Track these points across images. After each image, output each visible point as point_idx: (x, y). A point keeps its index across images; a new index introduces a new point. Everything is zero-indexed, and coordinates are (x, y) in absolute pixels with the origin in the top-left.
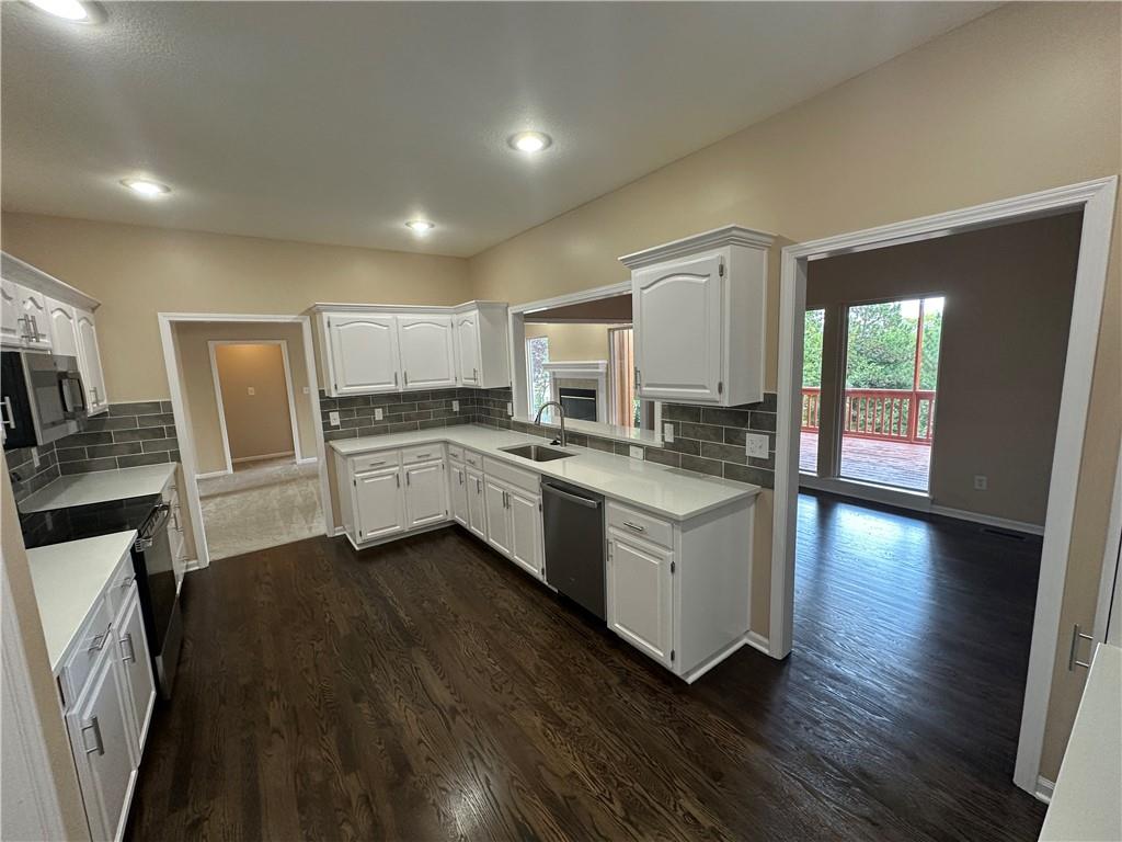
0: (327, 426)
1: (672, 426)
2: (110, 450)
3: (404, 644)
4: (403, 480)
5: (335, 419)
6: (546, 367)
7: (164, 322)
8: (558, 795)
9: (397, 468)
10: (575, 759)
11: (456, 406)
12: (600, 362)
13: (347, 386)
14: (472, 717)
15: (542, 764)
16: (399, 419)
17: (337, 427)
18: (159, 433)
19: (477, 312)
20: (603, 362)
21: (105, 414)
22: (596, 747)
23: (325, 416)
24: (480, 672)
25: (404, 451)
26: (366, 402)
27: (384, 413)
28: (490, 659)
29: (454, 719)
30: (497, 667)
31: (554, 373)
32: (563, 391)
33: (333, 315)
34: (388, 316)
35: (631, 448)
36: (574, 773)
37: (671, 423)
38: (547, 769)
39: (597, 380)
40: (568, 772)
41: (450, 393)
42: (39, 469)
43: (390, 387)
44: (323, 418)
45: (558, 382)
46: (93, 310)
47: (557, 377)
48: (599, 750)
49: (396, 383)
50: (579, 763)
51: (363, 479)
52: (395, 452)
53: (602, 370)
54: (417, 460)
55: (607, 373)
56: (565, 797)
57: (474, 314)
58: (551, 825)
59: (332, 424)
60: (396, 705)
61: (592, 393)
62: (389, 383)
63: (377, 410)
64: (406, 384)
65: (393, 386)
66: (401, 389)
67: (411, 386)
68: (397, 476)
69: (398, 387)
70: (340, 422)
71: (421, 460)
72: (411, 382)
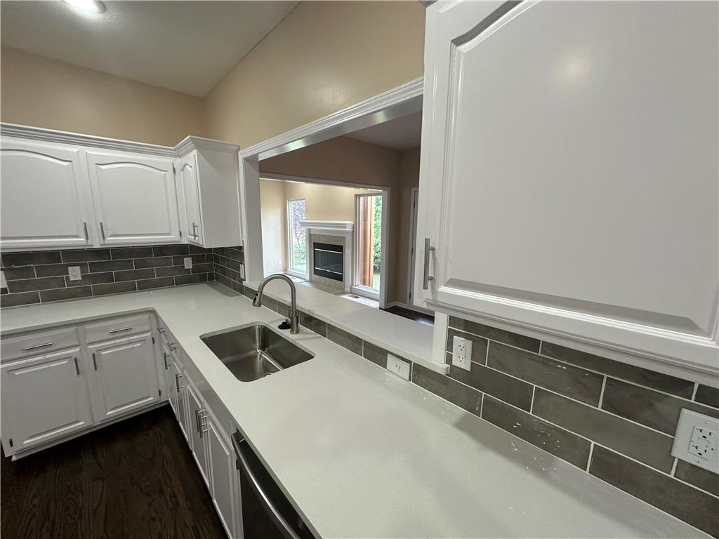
1: (469, 343)
4: (87, 364)
6: (303, 224)
9: (76, 350)
11: (188, 263)
12: (347, 222)
13: (4, 238)
17: (3, 291)
19: (195, 152)
20: (350, 222)
25: (88, 327)
26: (55, 259)
27: (68, 278)
31: (309, 229)
32: (317, 245)
34: (73, 149)
35: (389, 356)
37: (467, 337)
39: (344, 238)
41: (181, 250)
43: (79, 241)
45: (313, 238)
47: (312, 233)
49: (87, 239)
52: (72, 329)
53: (349, 229)
54: (112, 336)
55: (353, 231)
57: (193, 156)
61: (340, 248)
62: (78, 237)
63: (70, 269)
64: (104, 238)
65: (82, 240)
66: (97, 245)
67: (112, 241)
68: (75, 359)
69: (90, 242)
70: (8, 284)
71: (116, 335)
72: (112, 236)
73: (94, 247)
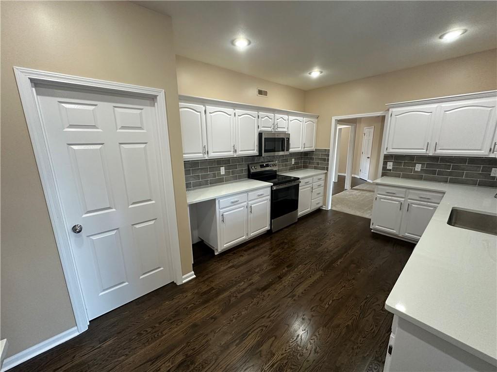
0: (384, 168)
2: (313, 163)
3: (322, 268)
4: (405, 207)
5: (390, 165)
7: (334, 119)
8: (262, 348)
9: (403, 199)
10: (282, 355)
13: (393, 149)
14: (292, 303)
15: (276, 338)
16: (434, 172)
17: (390, 170)
18: (324, 160)
21: (313, 151)
22: (292, 367)
23: (385, 163)
24: (320, 299)
25: (411, 191)
26: (412, 159)
27: (415, 169)
28: (331, 301)
29: (289, 297)
30: (327, 306)
33: (394, 110)
34: (435, 105)
36: (274, 355)
38: (273, 341)
40: (274, 351)
42: (293, 165)
43: (423, 152)
44: (383, 165)
46: (317, 118)
48: (291, 369)
49: (427, 150)
50: (280, 357)
51: (381, 198)
52: (404, 190)
54: (419, 199)
56: (260, 351)
58: (248, 346)
59: (388, 168)
60: (290, 277)
62: (423, 149)
63: (417, 165)
64: (435, 151)
65: (424, 151)
66: (431, 153)
67: (440, 152)
68: (401, 203)
69: (428, 152)
70: (393, 168)
71: (422, 199)
72: (441, 149)
73: (429, 155)
